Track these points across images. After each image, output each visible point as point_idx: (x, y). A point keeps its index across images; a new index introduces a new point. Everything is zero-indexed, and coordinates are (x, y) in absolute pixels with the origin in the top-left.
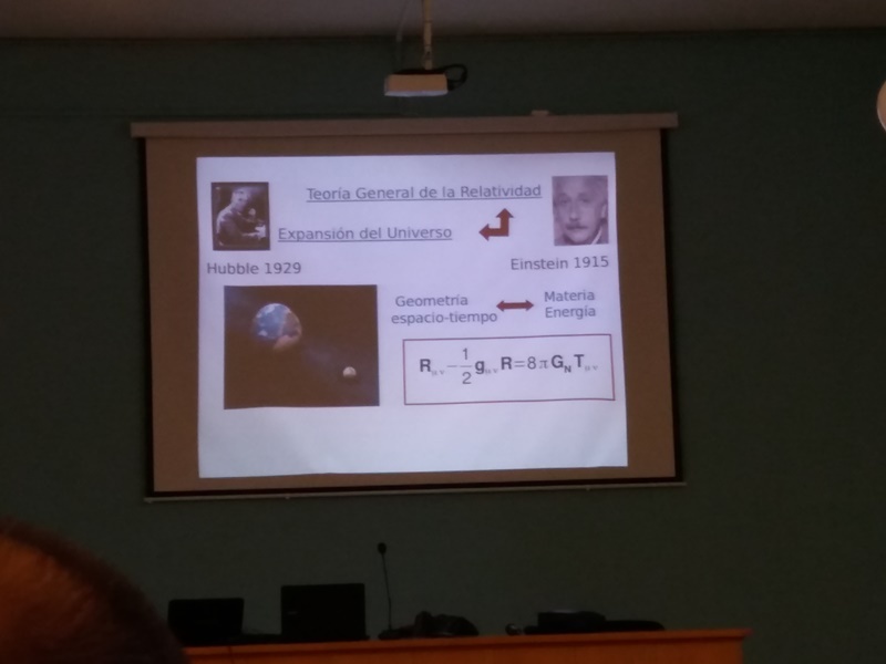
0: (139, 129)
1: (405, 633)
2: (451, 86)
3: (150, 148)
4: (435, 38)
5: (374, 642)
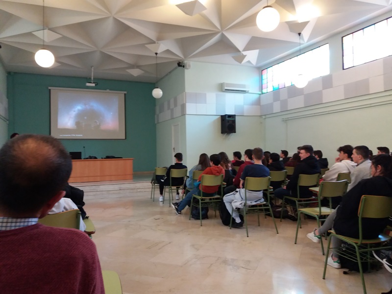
0: (50, 88)
1: (87, 158)
2: (96, 85)
3: (51, 91)
4: (94, 79)
5: (83, 160)
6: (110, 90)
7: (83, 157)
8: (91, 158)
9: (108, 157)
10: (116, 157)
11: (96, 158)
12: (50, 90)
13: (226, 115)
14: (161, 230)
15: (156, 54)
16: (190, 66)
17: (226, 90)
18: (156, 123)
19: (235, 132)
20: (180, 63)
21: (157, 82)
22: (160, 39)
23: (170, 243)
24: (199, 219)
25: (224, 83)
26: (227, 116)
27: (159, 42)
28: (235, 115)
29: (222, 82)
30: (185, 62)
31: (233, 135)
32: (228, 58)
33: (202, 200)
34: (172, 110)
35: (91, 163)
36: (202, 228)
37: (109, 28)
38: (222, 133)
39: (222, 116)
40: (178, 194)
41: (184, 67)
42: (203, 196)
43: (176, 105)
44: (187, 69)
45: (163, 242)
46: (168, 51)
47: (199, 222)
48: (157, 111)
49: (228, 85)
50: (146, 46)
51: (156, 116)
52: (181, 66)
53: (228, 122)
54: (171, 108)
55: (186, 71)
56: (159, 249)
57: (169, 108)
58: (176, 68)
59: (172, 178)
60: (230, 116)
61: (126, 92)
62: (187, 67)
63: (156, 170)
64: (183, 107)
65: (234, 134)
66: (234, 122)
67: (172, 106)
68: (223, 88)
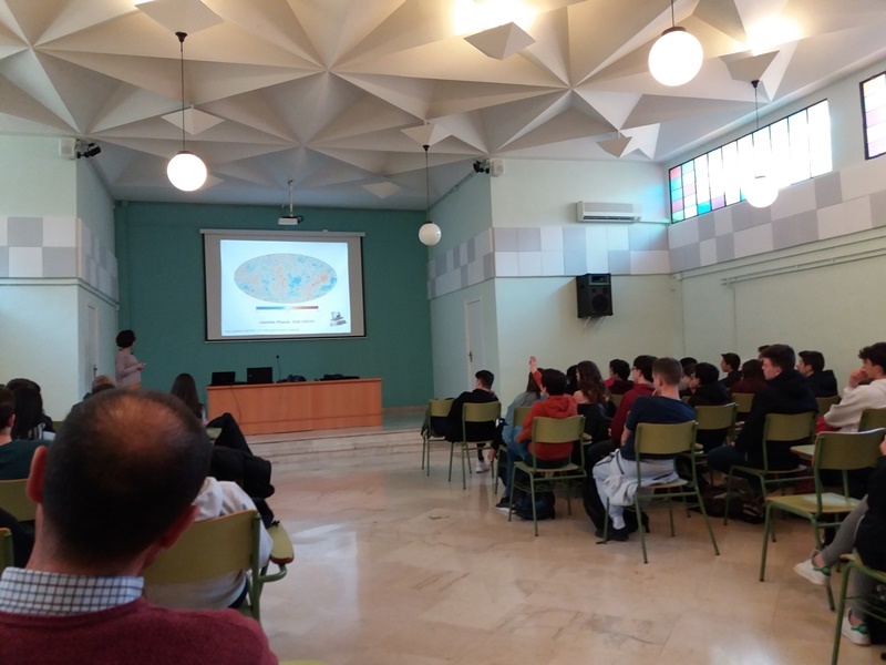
0: (202, 231)
1: (284, 381)
2: (298, 222)
3: (206, 237)
4: (295, 207)
5: (275, 384)
6: (330, 230)
7: (275, 378)
8: (292, 379)
9: (327, 378)
10: (345, 375)
11: (302, 379)
12: (203, 235)
13: (588, 275)
14: (445, 544)
15: (426, 147)
16: (500, 169)
17: (586, 218)
18: (429, 297)
19: (611, 314)
20: (479, 163)
21: (429, 209)
22: (433, 114)
23: (464, 576)
24: (532, 519)
25: (581, 202)
26: (590, 277)
27: (431, 121)
28: (609, 275)
29: (577, 201)
30: (491, 160)
31: (605, 322)
32: (589, 146)
33: (537, 475)
34: (464, 269)
35: (293, 391)
36: (538, 541)
37: (321, 97)
38: (580, 316)
39: (578, 278)
40: (481, 458)
41: (488, 171)
42: (538, 467)
43: (471, 257)
44: (496, 176)
45: (450, 572)
46: (452, 140)
47: (529, 526)
48: (432, 273)
49: (591, 206)
50: (403, 131)
51: (429, 283)
52: (482, 170)
53: (594, 291)
54: (462, 264)
55: (493, 180)
56: (441, 590)
57: (457, 264)
58: (470, 175)
59: (467, 423)
60: (597, 277)
61: (363, 234)
62: (496, 172)
63: (430, 404)
64: (490, 261)
65: (607, 317)
66: (608, 290)
67: (464, 259)
68: (578, 215)
